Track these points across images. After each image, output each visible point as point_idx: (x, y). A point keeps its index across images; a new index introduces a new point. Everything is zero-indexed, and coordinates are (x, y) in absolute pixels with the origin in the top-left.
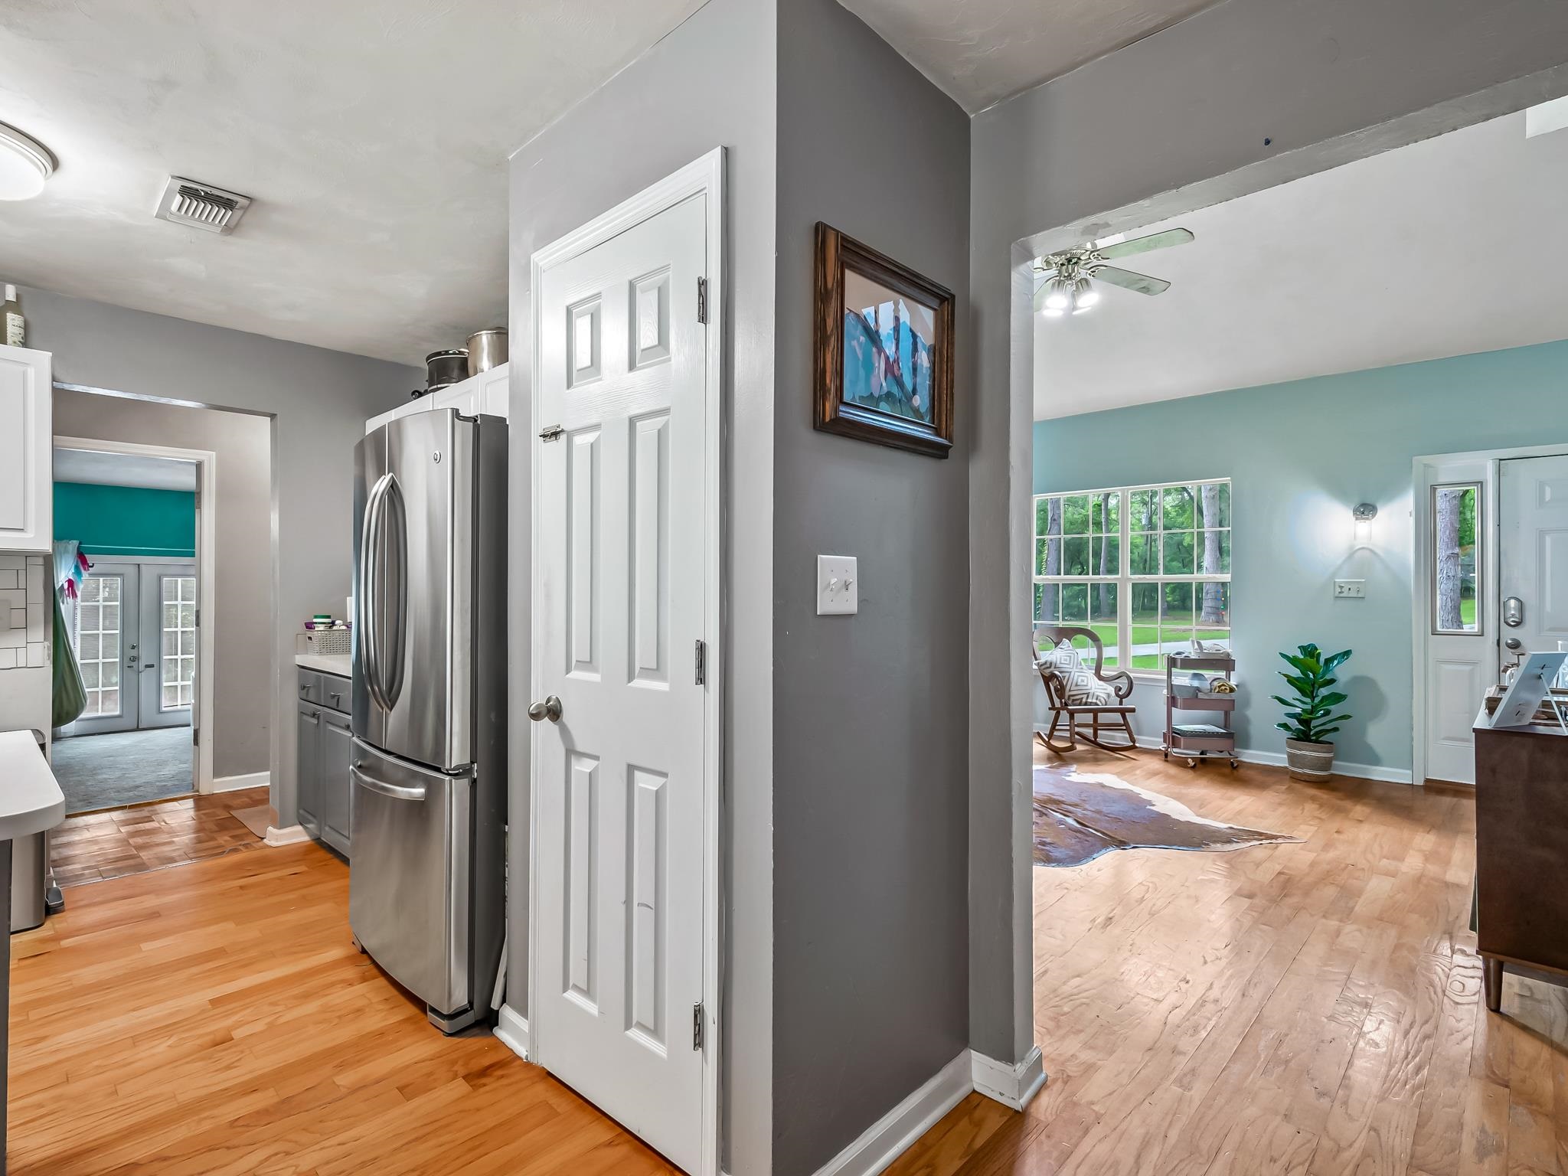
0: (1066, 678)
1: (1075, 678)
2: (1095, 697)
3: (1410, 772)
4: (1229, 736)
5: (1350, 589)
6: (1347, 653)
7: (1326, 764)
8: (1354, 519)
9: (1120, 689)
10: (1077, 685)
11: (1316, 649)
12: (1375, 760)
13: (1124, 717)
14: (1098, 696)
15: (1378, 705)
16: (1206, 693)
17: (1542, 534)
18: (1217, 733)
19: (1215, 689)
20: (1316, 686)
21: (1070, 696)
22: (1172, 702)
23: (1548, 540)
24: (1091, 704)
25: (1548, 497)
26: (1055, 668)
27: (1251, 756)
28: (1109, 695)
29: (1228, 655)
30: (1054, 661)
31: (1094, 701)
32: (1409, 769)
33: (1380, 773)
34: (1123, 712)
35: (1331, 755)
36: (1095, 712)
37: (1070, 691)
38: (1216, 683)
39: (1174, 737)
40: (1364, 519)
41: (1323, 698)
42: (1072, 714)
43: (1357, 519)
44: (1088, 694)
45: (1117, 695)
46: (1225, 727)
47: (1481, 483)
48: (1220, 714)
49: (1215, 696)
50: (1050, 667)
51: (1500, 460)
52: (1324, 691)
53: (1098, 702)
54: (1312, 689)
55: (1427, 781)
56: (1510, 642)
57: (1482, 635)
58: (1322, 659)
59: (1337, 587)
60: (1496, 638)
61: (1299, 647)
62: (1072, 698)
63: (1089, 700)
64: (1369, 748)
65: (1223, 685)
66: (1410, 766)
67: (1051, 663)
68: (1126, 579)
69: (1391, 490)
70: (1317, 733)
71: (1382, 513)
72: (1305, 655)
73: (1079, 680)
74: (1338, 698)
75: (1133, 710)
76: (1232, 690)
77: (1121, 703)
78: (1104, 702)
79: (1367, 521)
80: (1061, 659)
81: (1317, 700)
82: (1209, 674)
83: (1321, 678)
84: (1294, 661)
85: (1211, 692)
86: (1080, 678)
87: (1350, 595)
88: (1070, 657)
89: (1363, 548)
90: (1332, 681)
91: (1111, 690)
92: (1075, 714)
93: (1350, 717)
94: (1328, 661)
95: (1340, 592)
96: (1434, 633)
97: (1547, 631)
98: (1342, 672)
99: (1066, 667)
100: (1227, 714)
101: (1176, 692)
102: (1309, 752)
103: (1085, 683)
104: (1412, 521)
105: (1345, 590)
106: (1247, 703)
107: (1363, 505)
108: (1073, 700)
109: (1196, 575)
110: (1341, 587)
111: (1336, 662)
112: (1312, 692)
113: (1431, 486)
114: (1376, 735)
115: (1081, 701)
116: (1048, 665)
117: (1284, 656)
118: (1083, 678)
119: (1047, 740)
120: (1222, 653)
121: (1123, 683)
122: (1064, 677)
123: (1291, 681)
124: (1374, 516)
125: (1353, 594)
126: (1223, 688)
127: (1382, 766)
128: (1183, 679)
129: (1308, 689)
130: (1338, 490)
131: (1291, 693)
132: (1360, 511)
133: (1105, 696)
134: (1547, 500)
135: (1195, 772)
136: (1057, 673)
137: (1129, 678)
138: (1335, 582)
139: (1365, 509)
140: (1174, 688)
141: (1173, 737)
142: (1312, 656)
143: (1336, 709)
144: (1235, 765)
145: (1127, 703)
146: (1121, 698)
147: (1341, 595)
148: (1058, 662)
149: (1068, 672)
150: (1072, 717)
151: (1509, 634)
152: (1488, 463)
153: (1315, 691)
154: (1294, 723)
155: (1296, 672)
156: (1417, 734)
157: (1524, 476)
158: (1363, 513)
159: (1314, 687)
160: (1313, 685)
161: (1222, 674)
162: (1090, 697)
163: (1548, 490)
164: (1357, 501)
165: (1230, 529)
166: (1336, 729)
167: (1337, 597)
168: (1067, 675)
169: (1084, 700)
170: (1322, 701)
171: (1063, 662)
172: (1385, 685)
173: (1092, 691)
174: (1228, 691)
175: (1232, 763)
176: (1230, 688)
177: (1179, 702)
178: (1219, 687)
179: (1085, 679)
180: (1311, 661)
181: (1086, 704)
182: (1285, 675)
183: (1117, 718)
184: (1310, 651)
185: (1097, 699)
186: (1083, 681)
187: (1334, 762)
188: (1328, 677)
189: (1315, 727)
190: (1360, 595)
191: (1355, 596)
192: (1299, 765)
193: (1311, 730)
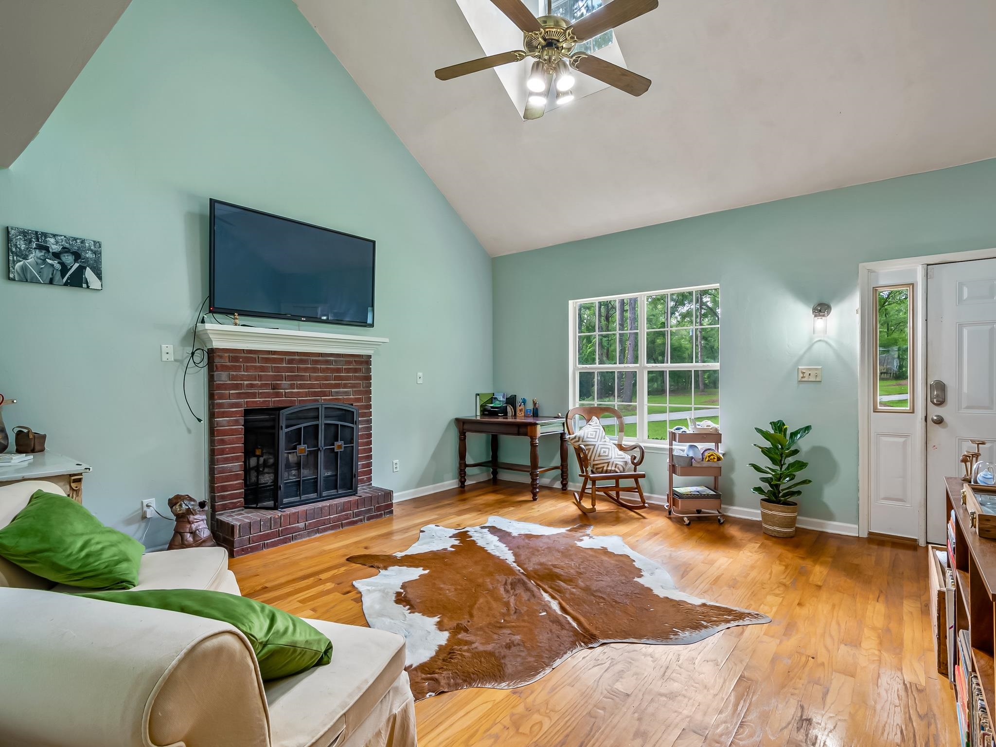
0: (591, 450)
1: (599, 450)
2: (614, 466)
3: (856, 526)
4: (717, 497)
5: (810, 374)
6: (808, 428)
7: (792, 522)
8: (813, 316)
9: (635, 458)
10: (599, 456)
11: (784, 425)
12: (829, 516)
13: (637, 482)
14: (616, 464)
15: (831, 468)
16: (699, 462)
17: (961, 327)
18: (708, 495)
19: (706, 458)
20: (784, 456)
21: (594, 465)
22: (673, 469)
23: (965, 332)
24: (611, 471)
25: (965, 296)
26: (582, 441)
27: (736, 511)
28: (626, 463)
29: (716, 430)
30: (582, 435)
31: (613, 468)
32: (855, 524)
33: (834, 527)
34: (636, 477)
35: (795, 514)
36: (617, 478)
37: (594, 460)
38: (706, 454)
39: (674, 497)
40: (820, 316)
41: (789, 465)
42: (594, 481)
43: (815, 316)
44: (608, 463)
45: (633, 463)
46: (715, 489)
47: (913, 284)
48: (711, 479)
49: (705, 464)
50: (578, 441)
51: (928, 265)
52: (791, 460)
53: (617, 469)
54: (780, 458)
55: (870, 533)
56: (935, 418)
57: (913, 412)
58: (788, 433)
59: (800, 372)
60: (924, 415)
61: (771, 423)
62: (596, 467)
63: (609, 468)
64: (825, 506)
65: (712, 455)
66: (857, 521)
67: (579, 438)
68: (643, 368)
69: (841, 292)
70: (785, 495)
71: (835, 311)
72: (775, 430)
73: (602, 452)
74: (801, 465)
75: (643, 476)
76: (719, 459)
77: (635, 470)
78: (621, 469)
79: (823, 318)
80: (588, 434)
81: (784, 467)
82: (701, 446)
83: (788, 449)
84: (766, 435)
85: (702, 460)
86: (603, 450)
87: (810, 380)
88: (596, 432)
89: (820, 341)
90: (796, 452)
91: (628, 457)
92: (596, 481)
93: (810, 481)
94: (793, 435)
95: (802, 377)
96: (875, 411)
97: (964, 408)
98: (804, 444)
99: (591, 441)
100: (716, 479)
101: (675, 461)
102: (779, 512)
103: (606, 454)
104: (858, 317)
105: (806, 375)
106: (732, 468)
107: (820, 305)
108: (597, 468)
109: (694, 364)
110: (803, 373)
111: (799, 436)
112: (781, 461)
113: (873, 288)
114: (831, 495)
115: (603, 470)
116: (577, 439)
117: (759, 431)
118: (605, 450)
119: (578, 500)
120: (711, 429)
121: (637, 453)
122: (589, 449)
123: (766, 452)
124: (828, 313)
125: (812, 379)
126: (712, 457)
127: (835, 521)
128: (682, 449)
129: (778, 458)
130: (801, 293)
131: (765, 462)
132: (817, 310)
133: (622, 464)
134: (965, 298)
135: (689, 529)
136: (583, 446)
137: (641, 448)
138: (798, 368)
139: (822, 309)
140: (674, 457)
141: (673, 499)
142: (780, 431)
143: (800, 475)
144: (722, 521)
145: (640, 470)
146: (636, 465)
147: (803, 379)
148: (585, 437)
149: (593, 445)
150: (594, 483)
151: (935, 412)
152: (918, 268)
153: (783, 459)
154: (766, 487)
155: (768, 444)
156: (862, 495)
157: (946, 277)
158: (820, 311)
159: (782, 457)
160: (781, 455)
161: (712, 445)
162: (610, 465)
163: (965, 290)
164: (816, 302)
165: (719, 326)
166: (799, 493)
167: (799, 381)
168: (592, 447)
169: (605, 468)
170: (788, 468)
171: (589, 436)
172: (837, 455)
173: (611, 461)
174: (716, 460)
175: (719, 520)
176: (717, 457)
177: (678, 470)
178: (709, 457)
179: (607, 450)
180: (780, 436)
181: (606, 472)
182: (760, 447)
183: (631, 483)
184: (779, 426)
185: (615, 467)
186: (605, 452)
187: (798, 517)
188: (792, 449)
189: (783, 490)
190: (818, 379)
191: (814, 380)
192: (770, 523)
193: (779, 492)
